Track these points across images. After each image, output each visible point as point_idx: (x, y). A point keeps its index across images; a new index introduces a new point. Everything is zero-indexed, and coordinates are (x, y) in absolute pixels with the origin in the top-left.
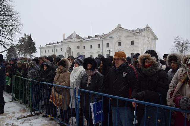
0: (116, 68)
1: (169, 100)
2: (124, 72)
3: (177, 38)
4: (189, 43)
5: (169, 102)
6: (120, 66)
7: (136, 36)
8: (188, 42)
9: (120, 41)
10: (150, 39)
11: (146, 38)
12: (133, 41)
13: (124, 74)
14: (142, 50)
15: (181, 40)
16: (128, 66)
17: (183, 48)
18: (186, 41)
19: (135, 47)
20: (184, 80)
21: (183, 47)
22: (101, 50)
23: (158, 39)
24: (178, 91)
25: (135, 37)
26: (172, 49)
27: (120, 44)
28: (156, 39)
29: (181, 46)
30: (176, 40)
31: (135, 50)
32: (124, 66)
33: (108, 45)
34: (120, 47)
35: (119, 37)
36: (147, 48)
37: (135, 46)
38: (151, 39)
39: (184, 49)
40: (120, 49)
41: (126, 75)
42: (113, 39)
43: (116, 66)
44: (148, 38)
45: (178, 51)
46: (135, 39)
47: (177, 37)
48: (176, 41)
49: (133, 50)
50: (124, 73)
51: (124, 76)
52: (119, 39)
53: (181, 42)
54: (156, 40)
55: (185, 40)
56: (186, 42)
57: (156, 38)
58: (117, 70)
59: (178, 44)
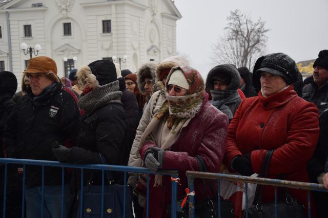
0: (33, 96)
1: (134, 157)
2: (53, 105)
3: (234, 14)
4: (265, 29)
5: (133, 161)
6: (44, 91)
7: (116, 5)
8: (262, 27)
9: (68, 18)
10: (158, 17)
11: (148, 13)
12: (110, 21)
13: (51, 110)
14: (134, 49)
15: (245, 22)
16: (63, 91)
17: (251, 44)
18: (258, 24)
19: (114, 40)
20: (161, 114)
21: (249, 41)
22: (7, 47)
23: (181, 17)
24: (149, 135)
25: (113, 7)
26: (218, 48)
27: (67, 29)
28: (177, 16)
29: (246, 39)
30: (232, 21)
31: (114, 48)
32: (51, 92)
33: (28, 30)
34: (67, 39)
35: (63, 6)
36: (152, 42)
37: (114, 36)
38: (163, 15)
39: (253, 46)
40: (68, 44)
41: (56, 111)
42: (44, 11)
43: (34, 92)
44: (154, 14)
45: (234, 52)
46: (114, 16)
47: (234, 11)
48: (231, 24)
49: (107, 50)
50: (53, 107)
51: (52, 115)
52: (64, 12)
53: (244, 28)
54: (176, 20)
55: (255, 21)
56: (257, 27)
57: (175, 15)
58: (36, 100)
59: (237, 32)
